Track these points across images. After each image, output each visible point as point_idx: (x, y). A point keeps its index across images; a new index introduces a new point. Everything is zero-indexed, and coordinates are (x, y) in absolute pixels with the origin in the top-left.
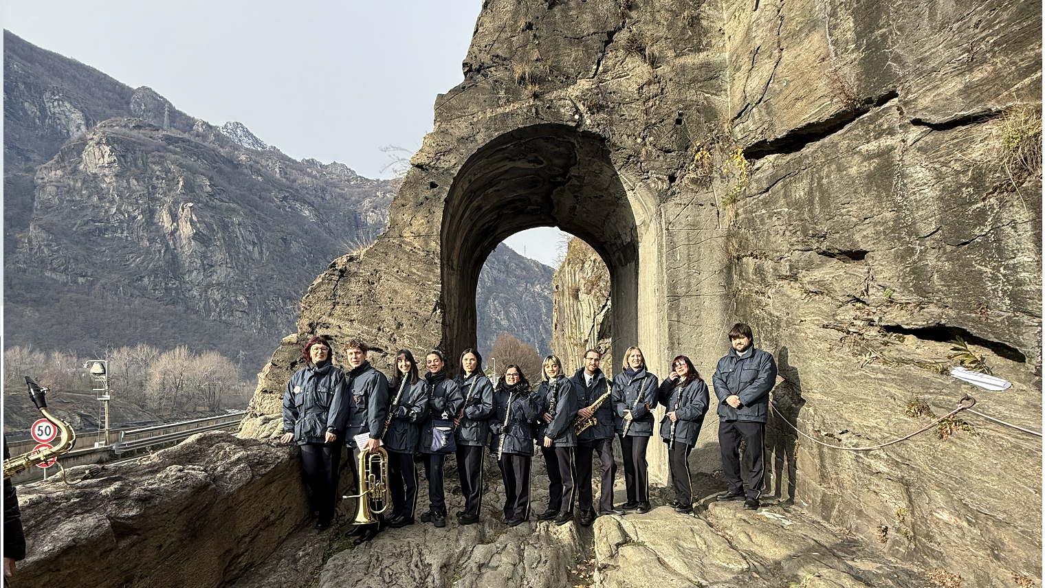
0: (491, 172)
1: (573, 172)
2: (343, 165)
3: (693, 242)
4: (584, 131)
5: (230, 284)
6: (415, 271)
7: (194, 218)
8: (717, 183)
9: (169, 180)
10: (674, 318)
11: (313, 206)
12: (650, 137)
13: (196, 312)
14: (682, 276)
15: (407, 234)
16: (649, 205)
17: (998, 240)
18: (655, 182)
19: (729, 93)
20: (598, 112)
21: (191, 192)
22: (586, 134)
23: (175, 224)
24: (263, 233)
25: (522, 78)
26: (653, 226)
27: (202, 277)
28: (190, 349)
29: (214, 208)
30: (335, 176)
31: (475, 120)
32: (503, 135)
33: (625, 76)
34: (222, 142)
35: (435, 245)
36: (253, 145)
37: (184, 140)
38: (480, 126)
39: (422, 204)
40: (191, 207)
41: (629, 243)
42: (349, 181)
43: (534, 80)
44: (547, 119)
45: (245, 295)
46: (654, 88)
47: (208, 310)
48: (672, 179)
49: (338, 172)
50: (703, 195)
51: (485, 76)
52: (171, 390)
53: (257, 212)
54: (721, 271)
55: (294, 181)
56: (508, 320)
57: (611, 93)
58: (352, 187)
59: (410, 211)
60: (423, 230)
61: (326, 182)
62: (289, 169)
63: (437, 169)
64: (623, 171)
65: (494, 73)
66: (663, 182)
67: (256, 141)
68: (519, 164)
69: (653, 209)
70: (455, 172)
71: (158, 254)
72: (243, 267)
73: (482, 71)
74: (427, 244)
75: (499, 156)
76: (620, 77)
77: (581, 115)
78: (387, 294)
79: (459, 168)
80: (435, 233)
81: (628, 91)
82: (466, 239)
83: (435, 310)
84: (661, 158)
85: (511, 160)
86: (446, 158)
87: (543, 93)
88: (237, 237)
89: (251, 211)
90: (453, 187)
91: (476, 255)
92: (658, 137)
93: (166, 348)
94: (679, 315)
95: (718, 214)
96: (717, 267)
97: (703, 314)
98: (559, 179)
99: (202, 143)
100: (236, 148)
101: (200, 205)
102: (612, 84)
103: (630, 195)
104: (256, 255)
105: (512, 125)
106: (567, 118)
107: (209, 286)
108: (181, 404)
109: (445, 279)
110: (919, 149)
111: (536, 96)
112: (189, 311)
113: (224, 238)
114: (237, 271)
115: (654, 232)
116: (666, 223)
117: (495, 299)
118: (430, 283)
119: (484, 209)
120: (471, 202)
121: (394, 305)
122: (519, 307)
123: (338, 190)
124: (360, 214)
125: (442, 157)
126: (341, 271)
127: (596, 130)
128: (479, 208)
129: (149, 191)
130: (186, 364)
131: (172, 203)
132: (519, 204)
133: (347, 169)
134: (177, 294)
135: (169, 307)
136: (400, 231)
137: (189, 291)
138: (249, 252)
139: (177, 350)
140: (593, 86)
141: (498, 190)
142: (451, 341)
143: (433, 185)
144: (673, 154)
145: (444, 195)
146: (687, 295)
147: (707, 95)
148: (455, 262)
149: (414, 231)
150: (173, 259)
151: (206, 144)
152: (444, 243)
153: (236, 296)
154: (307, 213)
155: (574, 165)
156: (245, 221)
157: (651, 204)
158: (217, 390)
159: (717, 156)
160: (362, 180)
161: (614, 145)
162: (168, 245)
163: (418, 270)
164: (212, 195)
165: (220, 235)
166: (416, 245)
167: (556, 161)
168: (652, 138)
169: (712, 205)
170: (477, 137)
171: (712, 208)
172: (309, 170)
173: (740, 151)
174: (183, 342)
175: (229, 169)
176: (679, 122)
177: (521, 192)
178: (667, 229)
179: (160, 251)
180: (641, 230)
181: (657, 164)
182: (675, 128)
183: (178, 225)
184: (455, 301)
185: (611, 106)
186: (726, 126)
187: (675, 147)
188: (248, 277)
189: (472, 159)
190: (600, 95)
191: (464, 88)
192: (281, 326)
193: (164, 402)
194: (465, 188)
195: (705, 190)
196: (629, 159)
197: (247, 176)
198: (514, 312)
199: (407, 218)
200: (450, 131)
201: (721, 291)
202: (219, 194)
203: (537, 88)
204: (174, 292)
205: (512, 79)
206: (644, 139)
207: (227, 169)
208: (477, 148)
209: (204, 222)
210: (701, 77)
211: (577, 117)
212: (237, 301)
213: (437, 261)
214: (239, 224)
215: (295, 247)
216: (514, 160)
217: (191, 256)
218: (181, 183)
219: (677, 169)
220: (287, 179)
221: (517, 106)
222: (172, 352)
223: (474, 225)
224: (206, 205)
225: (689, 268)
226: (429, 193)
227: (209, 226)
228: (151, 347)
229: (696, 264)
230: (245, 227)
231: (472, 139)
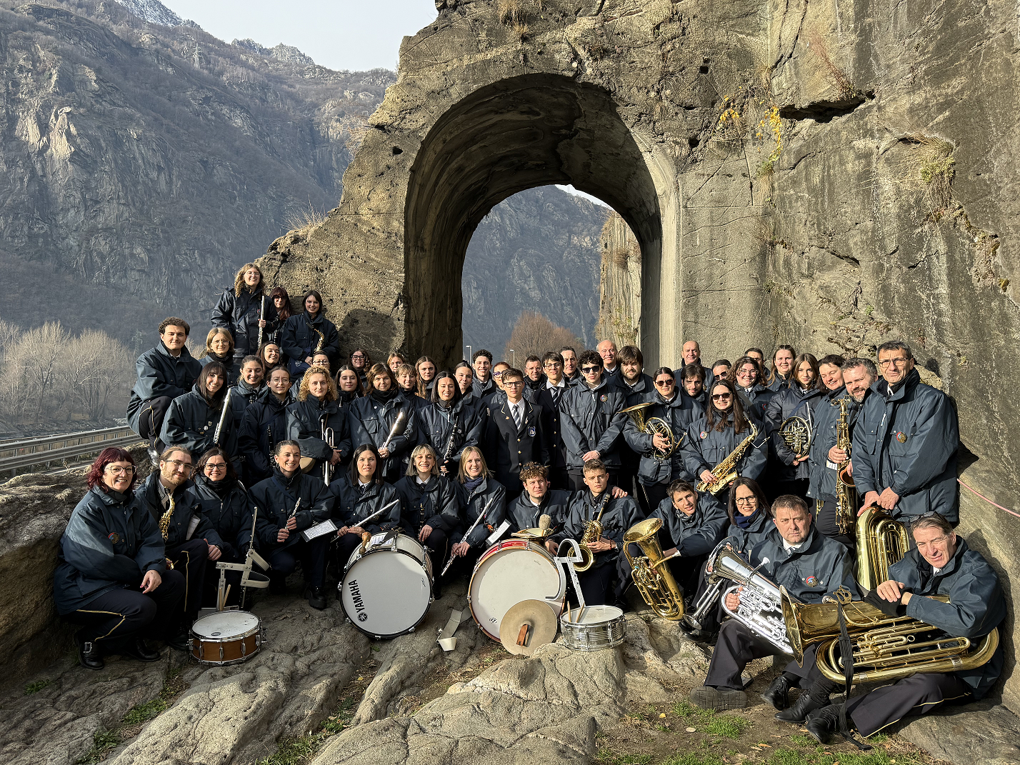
0: (473, 127)
1: (579, 124)
2: (294, 50)
3: (718, 223)
4: (584, 83)
5: (123, 229)
6: (373, 256)
7: (73, 129)
8: (749, 147)
9: (38, 74)
10: (691, 318)
11: (247, 112)
12: (666, 89)
13: (73, 271)
14: (702, 265)
15: (364, 210)
16: (668, 173)
17: (929, 269)
18: (671, 147)
19: (769, 33)
20: (602, 58)
21: (68, 91)
22: (587, 86)
23: (45, 139)
24: (173, 154)
25: (508, 18)
26: (673, 199)
27: (82, 218)
28: (65, 327)
29: (101, 114)
30: (281, 66)
31: (449, 68)
32: (482, 88)
33: (637, 12)
34: (116, 16)
35: (398, 226)
36: (161, 18)
37: (59, 13)
38: (454, 76)
39: (382, 174)
40: (68, 114)
41: (654, 214)
42: (302, 73)
43: (525, 18)
44: (538, 67)
45: (144, 247)
46: (674, 28)
47: (90, 267)
48: (694, 142)
49: (285, 60)
50: (733, 163)
51: (463, 13)
52: (34, 388)
53: (165, 121)
54: (753, 259)
55: (221, 73)
56: (541, 290)
57: (619, 34)
58: (307, 82)
59: (368, 183)
60: (384, 206)
61: (268, 76)
62: (213, 55)
63: (401, 130)
64: (636, 129)
65: (474, 10)
66: (681, 147)
67: (166, 13)
68: (508, 116)
69: (672, 179)
70: (423, 134)
71: (18, 184)
72: (143, 204)
73: (459, 8)
74: (388, 223)
75: (483, 109)
76: (631, 14)
77: (580, 62)
78: (340, 285)
79: (429, 129)
80: (398, 211)
81: (640, 32)
82: (444, 208)
83: (396, 304)
84: (680, 116)
85: (496, 113)
86: (413, 117)
87: (533, 36)
88: (134, 158)
89: (156, 120)
90: (422, 153)
91: (460, 224)
92: (677, 90)
93: (28, 323)
94: (696, 315)
95: (751, 187)
96: (747, 253)
97: (728, 314)
98: (564, 131)
99: (85, 16)
100: (136, 23)
101: (82, 110)
102: (620, 23)
103: (647, 158)
104: (163, 186)
105: (494, 76)
106: (564, 65)
107: (93, 231)
108: (49, 410)
109: (411, 266)
110: (887, 160)
111: (524, 39)
112: (63, 270)
113: (116, 162)
114: (134, 211)
115: (674, 208)
116: (684, 199)
117: (521, 258)
118: (391, 271)
119: (467, 170)
120: (448, 164)
121: (347, 298)
122: (558, 269)
123: (285, 87)
124: (319, 124)
125: (407, 116)
126: (283, 255)
127: (598, 81)
128: (460, 169)
129: (7, 90)
130: (57, 348)
131: (41, 107)
132: (515, 160)
133: (300, 54)
134: (46, 243)
135: (33, 262)
136: (356, 207)
137: (64, 239)
138: (152, 180)
139: (46, 328)
140: (597, 26)
141: (485, 146)
142: (419, 341)
143: (397, 151)
144: (695, 110)
145: (410, 164)
146: (709, 289)
147: (740, 36)
148: (427, 241)
149: (373, 207)
150: (40, 191)
151: (92, 18)
152: (410, 221)
153: (132, 248)
154: (239, 122)
155: (579, 117)
156: (147, 134)
157: (670, 171)
158: (102, 388)
159: (751, 112)
160: (321, 72)
161: (621, 99)
162: (34, 169)
163: (377, 255)
164: (99, 96)
165: (109, 156)
166: (375, 224)
167: (556, 112)
168: (668, 92)
169: (744, 175)
170: (451, 91)
171: (743, 179)
172: (243, 57)
173: (776, 110)
174: (53, 318)
175: (125, 56)
176: (704, 70)
177: (515, 146)
178: (685, 207)
179: (22, 179)
180: (662, 202)
181: (675, 124)
182: (699, 79)
183: (49, 140)
184: (426, 289)
185: (618, 50)
186: (763, 75)
187: (698, 102)
188: (150, 220)
189: (445, 118)
190: (605, 37)
191: (436, 29)
192: (197, 294)
193: (25, 405)
194: (438, 151)
195: (735, 157)
196: (640, 116)
197: (151, 65)
198: (549, 276)
199: (364, 190)
200: (418, 83)
201: (751, 284)
202: (109, 93)
203: (526, 29)
204: (41, 240)
205: (495, 17)
206: (658, 92)
207: (123, 56)
208: (450, 104)
209: (87, 136)
210: (734, 13)
211: (575, 65)
212: (132, 255)
213: (401, 245)
214: (139, 139)
215: (220, 174)
216: (501, 113)
217: (67, 186)
218: (55, 78)
219: (701, 130)
220: (210, 70)
221: (501, 50)
222: (38, 330)
223: (453, 192)
224: (90, 110)
225: (711, 255)
226: (392, 160)
227: (94, 142)
228: (8, 324)
229: (720, 251)
230: (147, 144)
231: (444, 93)
